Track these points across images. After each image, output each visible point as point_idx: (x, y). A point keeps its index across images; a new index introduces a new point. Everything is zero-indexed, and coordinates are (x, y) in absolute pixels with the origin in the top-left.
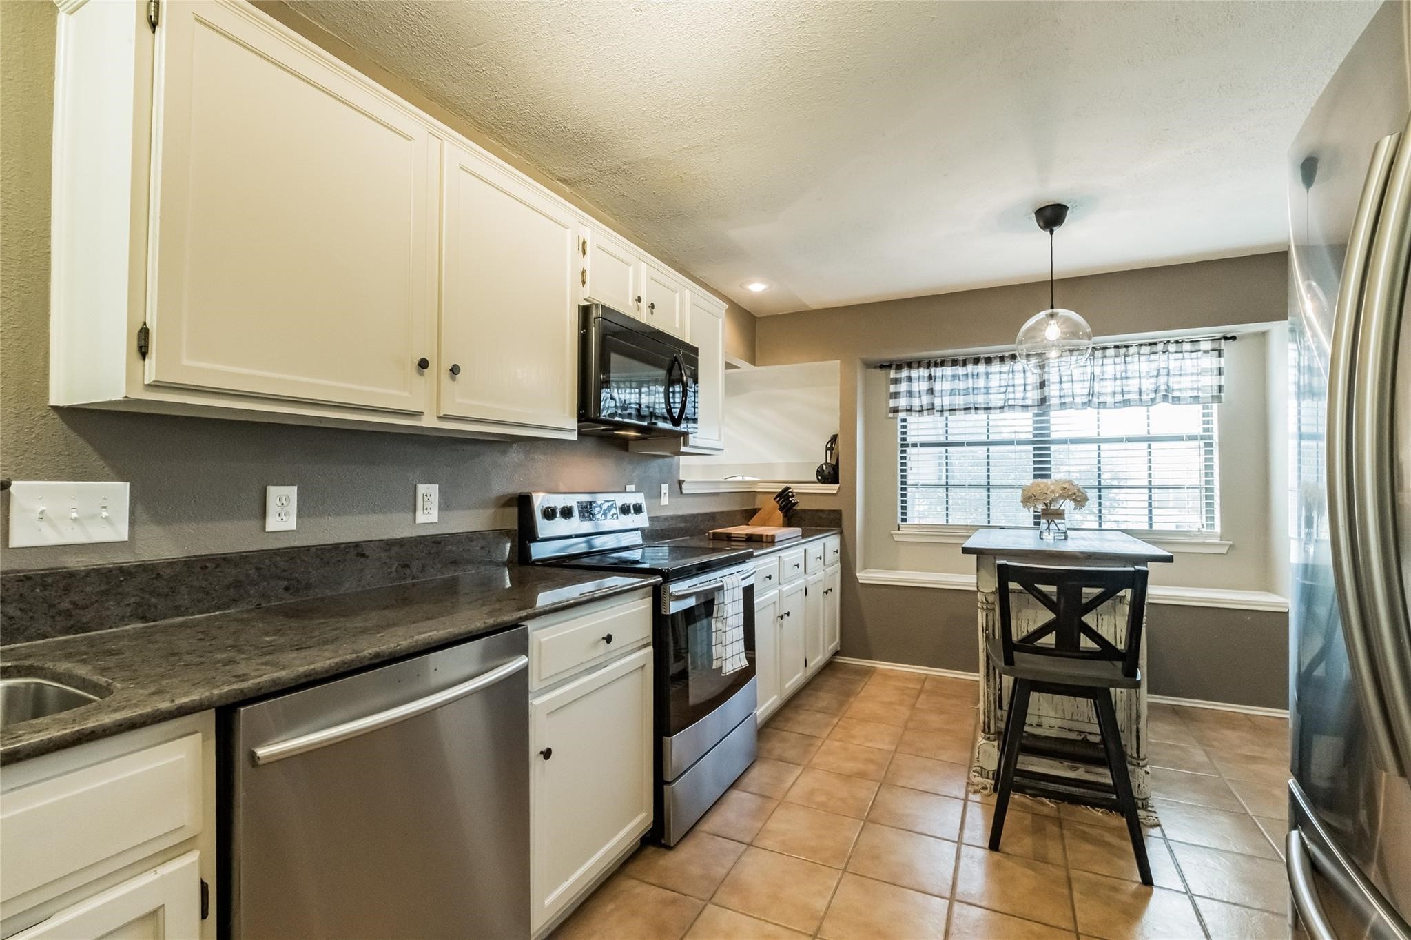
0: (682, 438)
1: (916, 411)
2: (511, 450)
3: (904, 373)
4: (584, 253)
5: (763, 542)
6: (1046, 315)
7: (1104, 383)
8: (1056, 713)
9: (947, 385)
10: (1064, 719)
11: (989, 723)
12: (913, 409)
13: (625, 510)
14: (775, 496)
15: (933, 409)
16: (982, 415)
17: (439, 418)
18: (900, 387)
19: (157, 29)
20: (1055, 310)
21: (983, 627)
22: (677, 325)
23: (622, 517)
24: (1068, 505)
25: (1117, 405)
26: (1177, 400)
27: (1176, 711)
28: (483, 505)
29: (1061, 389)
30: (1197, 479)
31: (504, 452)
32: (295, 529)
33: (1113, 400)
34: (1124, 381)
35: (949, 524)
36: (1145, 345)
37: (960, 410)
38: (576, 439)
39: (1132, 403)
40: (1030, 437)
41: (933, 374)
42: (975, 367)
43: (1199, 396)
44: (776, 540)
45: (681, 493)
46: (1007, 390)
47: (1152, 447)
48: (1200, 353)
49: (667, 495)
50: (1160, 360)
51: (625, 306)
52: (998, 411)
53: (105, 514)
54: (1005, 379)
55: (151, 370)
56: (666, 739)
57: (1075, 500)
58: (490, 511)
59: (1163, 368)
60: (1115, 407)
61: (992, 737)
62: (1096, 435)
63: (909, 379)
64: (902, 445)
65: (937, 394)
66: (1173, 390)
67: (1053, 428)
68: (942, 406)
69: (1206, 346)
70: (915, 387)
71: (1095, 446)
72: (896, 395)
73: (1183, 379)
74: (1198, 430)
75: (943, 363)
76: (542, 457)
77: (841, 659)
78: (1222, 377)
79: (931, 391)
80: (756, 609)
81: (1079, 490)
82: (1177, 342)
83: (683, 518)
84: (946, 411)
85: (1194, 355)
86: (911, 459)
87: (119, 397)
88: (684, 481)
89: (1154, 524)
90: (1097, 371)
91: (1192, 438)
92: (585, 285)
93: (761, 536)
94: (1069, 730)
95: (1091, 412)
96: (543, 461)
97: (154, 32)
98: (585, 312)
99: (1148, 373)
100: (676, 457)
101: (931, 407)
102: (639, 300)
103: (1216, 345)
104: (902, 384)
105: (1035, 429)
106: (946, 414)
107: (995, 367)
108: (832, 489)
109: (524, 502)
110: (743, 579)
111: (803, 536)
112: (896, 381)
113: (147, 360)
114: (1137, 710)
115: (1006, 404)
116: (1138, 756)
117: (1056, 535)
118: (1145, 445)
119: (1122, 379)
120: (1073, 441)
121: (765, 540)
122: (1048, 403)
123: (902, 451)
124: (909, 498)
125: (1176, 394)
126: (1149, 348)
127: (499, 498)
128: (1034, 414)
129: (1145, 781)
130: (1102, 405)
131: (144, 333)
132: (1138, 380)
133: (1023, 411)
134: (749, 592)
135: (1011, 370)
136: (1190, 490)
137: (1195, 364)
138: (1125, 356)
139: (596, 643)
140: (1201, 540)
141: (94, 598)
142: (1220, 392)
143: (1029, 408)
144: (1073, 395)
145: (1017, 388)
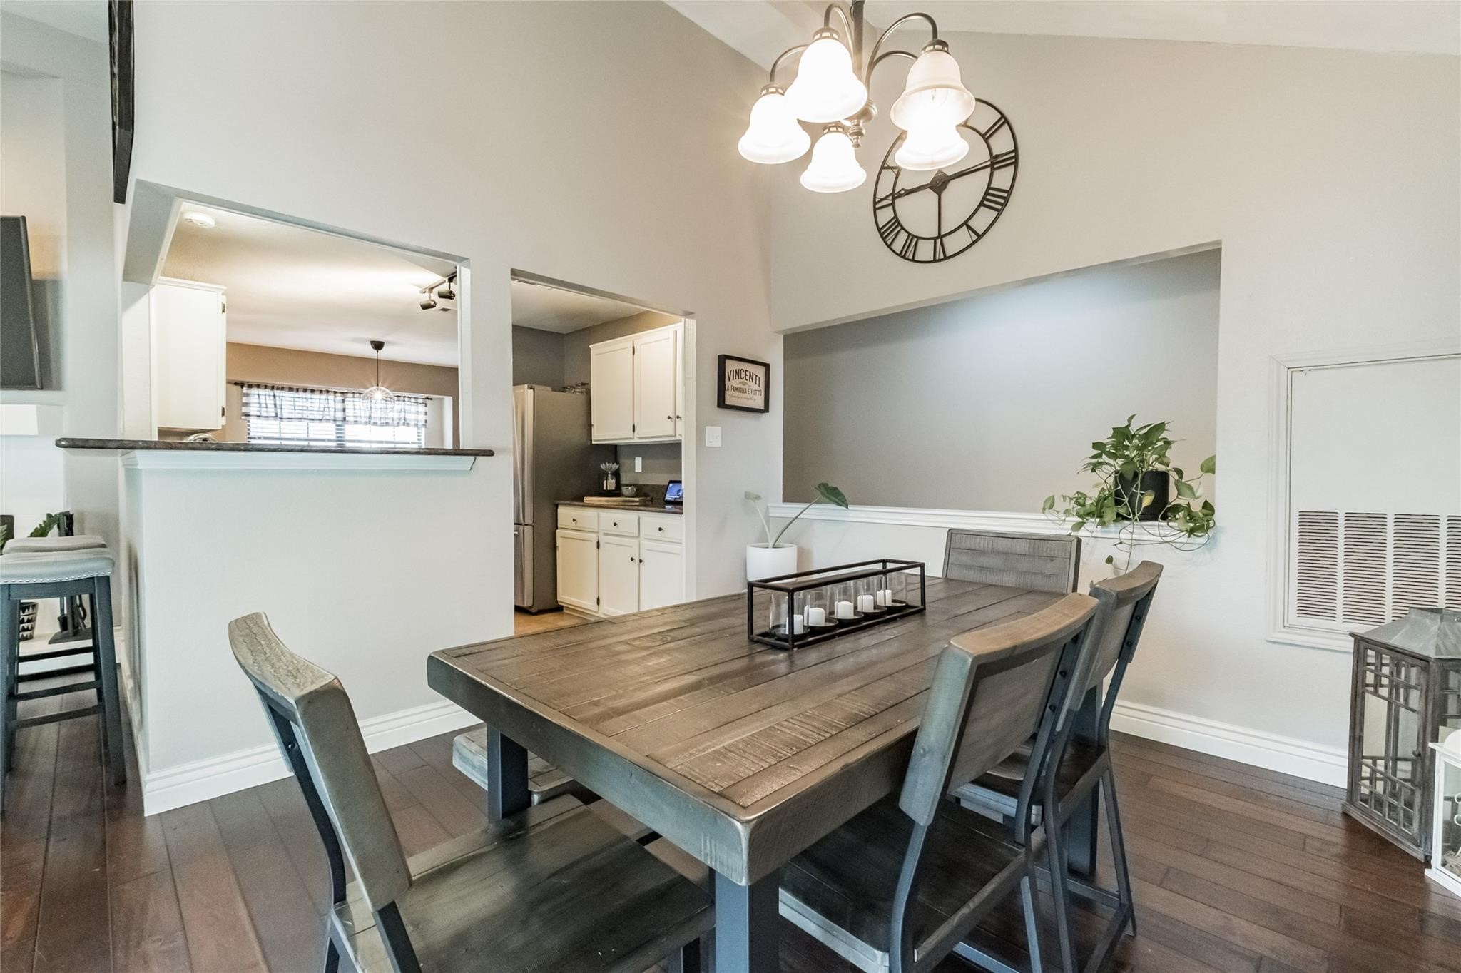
1: (262, 417)
3: (254, 391)
6: (375, 388)
7: (376, 412)
9: (286, 403)
12: (261, 415)
15: (276, 417)
16: (304, 423)
18: (250, 399)
25: (382, 425)
26: (409, 425)
29: (354, 413)
33: (380, 422)
34: (386, 413)
39: (389, 425)
40: (333, 437)
41: (276, 394)
42: (304, 394)
43: (418, 425)
46: (324, 409)
48: (418, 404)
50: (402, 405)
52: (317, 422)
54: (323, 403)
59: (403, 409)
63: (258, 395)
66: (408, 419)
69: (420, 401)
70: (262, 401)
72: (246, 404)
73: (411, 415)
74: (416, 441)
75: (283, 389)
78: (426, 416)
79: (275, 405)
82: (408, 397)
84: (286, 419)
85: (415, 405)
90: (374, 405)
95: (367, 427)
99: (396, 410)
101: (274, 415)
103: (425, 402)
104: (252, 398)
105: (337, 433)
107: (317, 396)
112: (247, 395)
115: (323, 418)
122: (346, 420)
125: (409, 422)
126: (397, 398)
128: (337, 425)
132: (392, 413)
133: (332, 423)
137: (416, 409)
142: (426, 423)
143: (336, 422)
144: (361, 417)
145: (330, 409)
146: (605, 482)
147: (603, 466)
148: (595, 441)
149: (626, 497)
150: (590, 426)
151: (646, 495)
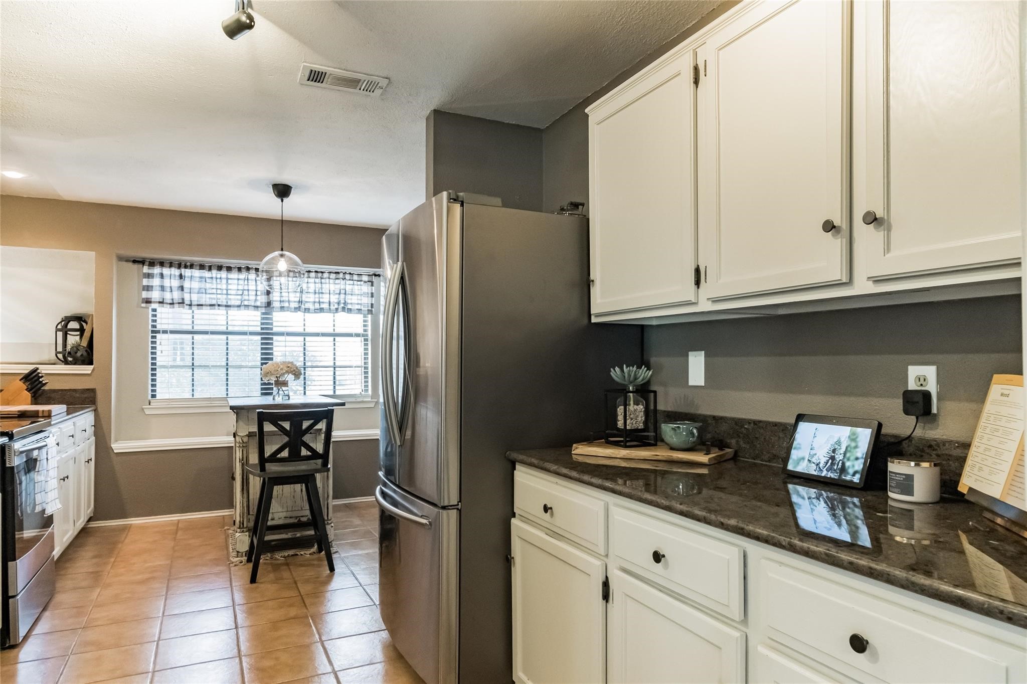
1: (167, 303)
3: (157, 270)
6: (279, 254)
7: (309, 295)
8: (283, 508)
9: (196, 285)
10: (288, 511)
11: (243, 521)
12: (165, 301)
14: (21, 377)
15: (183, 303)
16: (222, 311)
18: (153, 281)
20: (284, 252)
21: (240, 459)
24: (290, 378)
26: (350, 310)
27: (348, 507)
29: (281, 297)
30: (360, 362)
33: (313, 308)
34: (321, 295)
35: (195, 397)
36: (333, 273)
37: (206, 305)
39: (325, 311)
40: (258, 329)
41: (183, 274)
42: (218, 272)
43: (361, 309)
44: (52, 415)
46: (243, 293)
47: (336, 340)
48: (362, 282)
50: (341, 284)
52: (236, 309)
54: (242, 285)
56: (9, 563)
57: (294, 374)
59: (343, 289)
60: (315, 312)
61: (245, 530)
62: (303, 330)
63: (162, 276)
64: (153, 332)
65: (185, 290)
66: (348, 304)
67: (275, 324)
68: (191, 301)
69: (365, 278)
70: (167, 282)
71: (301, 338)
72: (148, 288)
73: (353, 297)
74: (361, 331)
75: (192, 266)
77: (94, 524)
78: (373, 298)
79: (182, 288)
81: (297, 368)
82: (350, 274)
84: (194, 305)
85: (359, 283)
86: (162, 343)
89: (336, 391)
90: (304, 286)
91: (358, 335)
94: (290, 518)
95: (300, 314)
99: (334, 291)
101: (181, 301)
103: (370, 279)
104: (154, 279)
105: (262, 324)
106: (194, 308)
107: (234, 275)
108: (87, 369)
111: (69, 412)
112: (149, 276)
114: (328, 493)
115: (243, 304)
116: (328, 519)
117: (284, 397)
118: (332, 338)
119: (319, 293)
120: (289, 334)
122: (272, 306)
123: (152, 336)
124: (158, 378)
125: (349, 306)
126: (335, 275)
128: (261, 313)
129: (331, 532)
130: (307, 310)
132: (329, 295)
133: (255, 310)
135: (246, 278)
136: (356, 368)
137: (360, 289)
138: (321, 278)
140: (361, 400)
142: (372, 308)
143: (259, 309)
144: (289, 301)
145: (250, 293)
146: (621, 410)
147: (616, 373)
148: (598, 315)
149: (672, 449)
150: (586, 283)
151: (721, 445)
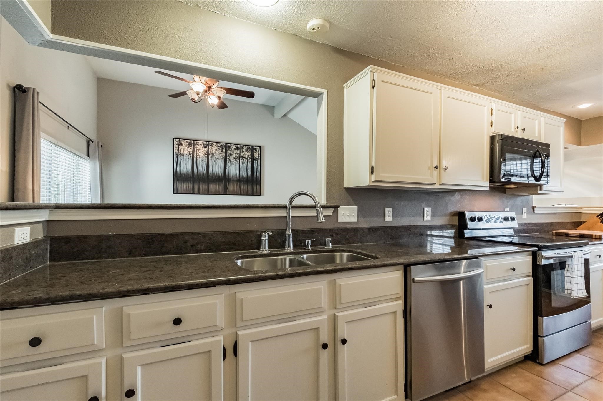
0: (539, 187)
2: (456, 195)
4: (492, 114)
5: (592, 238)
13: (506, 219)
14: (597, 215)
17: (439, 185)
19: (374, 88)
22: (537, 135)
23: (504, 222)
28: (445, 215)
31: (453, 196)
32: (392, 220)
38: (488, 190)
44: (602, 238)
45: (534, 212)
49: (526, 213)
51: (511, 132)
53: (353, 215)
55: (374, 178)
56: (539, 318)
58: (448, 218)
76: (467, 197)
80: (591, 271)
83: (535, 224)
87: (367, 184)
88: (536, 207)
92: (492, 127)
93: (592, 235)
96: (468, 198)
97: (373, 89)
98: (492, 138)
100: (531, 196)
102: (518, 128)
109: (461, 215)
110: (584, 254)
113: (373, 175)
121: (594, 237)
127: (451, 213)
131: (372, 167)
134: (587, 261)
139: (508, 270)
141: (352, 236)
